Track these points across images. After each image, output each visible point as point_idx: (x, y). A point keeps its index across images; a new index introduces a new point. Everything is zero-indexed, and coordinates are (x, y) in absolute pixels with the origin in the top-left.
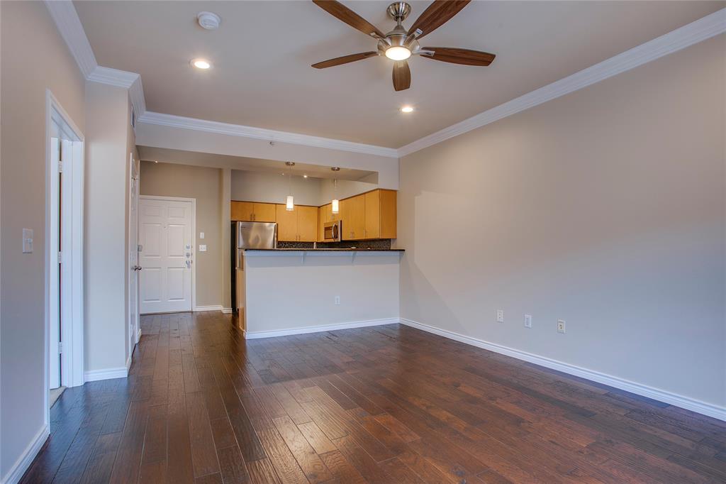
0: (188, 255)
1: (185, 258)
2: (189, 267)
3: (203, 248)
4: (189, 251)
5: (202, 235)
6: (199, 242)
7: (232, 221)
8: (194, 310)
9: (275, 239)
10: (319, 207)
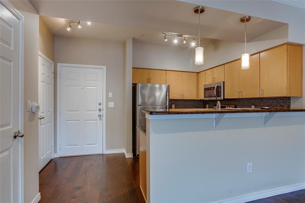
0: (100, 110)
1: (98, 113)
2: (101, 119)
3: (111, 104)
4: (101, 107)
5: (110, 95)
6: (108, 100)
7: (133, 84)
8: (104, 153)
9: (168, 97)
10: (198, 73)
